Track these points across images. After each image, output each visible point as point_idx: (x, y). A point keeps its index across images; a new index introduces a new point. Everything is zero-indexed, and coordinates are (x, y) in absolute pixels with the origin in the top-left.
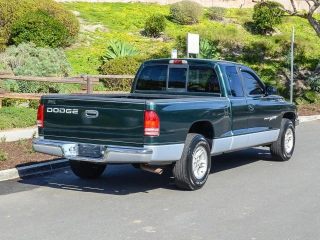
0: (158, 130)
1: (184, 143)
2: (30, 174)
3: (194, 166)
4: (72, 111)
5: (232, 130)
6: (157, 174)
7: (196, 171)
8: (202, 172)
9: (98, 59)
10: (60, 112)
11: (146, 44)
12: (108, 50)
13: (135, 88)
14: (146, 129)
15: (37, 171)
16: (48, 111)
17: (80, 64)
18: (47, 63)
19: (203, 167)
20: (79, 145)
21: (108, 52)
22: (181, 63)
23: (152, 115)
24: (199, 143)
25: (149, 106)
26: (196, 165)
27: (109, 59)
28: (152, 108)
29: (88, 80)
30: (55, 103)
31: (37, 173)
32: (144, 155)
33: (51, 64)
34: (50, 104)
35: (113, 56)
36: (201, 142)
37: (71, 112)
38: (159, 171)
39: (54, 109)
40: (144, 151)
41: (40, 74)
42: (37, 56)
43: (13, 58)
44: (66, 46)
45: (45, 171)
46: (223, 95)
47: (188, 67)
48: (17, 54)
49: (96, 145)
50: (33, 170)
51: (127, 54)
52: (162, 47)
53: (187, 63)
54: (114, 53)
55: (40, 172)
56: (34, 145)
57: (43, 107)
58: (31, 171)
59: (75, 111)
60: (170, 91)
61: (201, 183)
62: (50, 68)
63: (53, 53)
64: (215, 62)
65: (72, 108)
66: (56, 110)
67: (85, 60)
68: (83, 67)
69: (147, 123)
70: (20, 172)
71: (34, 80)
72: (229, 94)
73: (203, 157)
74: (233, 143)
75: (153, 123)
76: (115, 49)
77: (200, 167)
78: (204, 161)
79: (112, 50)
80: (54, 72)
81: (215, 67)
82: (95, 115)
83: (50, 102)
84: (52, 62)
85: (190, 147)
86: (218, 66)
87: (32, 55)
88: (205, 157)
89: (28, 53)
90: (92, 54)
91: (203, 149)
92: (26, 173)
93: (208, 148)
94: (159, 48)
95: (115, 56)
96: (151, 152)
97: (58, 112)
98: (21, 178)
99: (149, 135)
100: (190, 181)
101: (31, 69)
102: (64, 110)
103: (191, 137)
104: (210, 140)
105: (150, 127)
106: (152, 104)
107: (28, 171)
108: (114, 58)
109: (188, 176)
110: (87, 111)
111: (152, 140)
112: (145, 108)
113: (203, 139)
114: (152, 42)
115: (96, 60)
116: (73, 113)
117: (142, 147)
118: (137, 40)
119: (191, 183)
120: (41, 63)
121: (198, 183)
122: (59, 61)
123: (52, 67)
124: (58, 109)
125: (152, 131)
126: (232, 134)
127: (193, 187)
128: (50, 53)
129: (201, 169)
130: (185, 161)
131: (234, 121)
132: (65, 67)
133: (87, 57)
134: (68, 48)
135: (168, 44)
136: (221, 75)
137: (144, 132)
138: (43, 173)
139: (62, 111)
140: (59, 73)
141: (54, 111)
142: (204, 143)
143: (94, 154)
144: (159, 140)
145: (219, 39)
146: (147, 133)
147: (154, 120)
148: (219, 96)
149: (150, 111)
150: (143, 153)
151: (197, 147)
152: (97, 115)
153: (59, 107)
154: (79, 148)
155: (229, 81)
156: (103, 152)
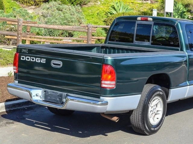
0: (114, 83)
1: (141, 94)
2: (16, 108)
3: (150, 114)
4: (41, 60)
5: (188, 81)
6: (114, 122)
7: (152, 118)
8: (158, 118)
9: (104, 13)
10: (31, 60)
11: (138, 5)
12: (111, 8)
13: (108, 39)
14: (103, 82)
15: (23, 105)
16: (22, 59)
17: (92, 17)
18: (68, 15)
19: (159, 114)
20: (45, 91)
21: (111, 9)
22: (147, 20)
23: (109, 68)
24: (156, 94)
25: (107, 60)
26: (152, 112)
27: (111, 14)
28: (110, 62)
29: (88, 29)
30: (27, 52)
31: (22, 107)
32: (99, 106)
33: (70, 16)
34: (23, 53)
35: (114, 12)
36: (158, 93)
37: (39, 62)
38: (115, 119)
39: (27, 57)
40: (100, 103)
41: (62, 23)
42: (62, 10)
43: (45, 11)
44: (84, 4)
45: (30, 106)
46: (182, 50)
47: (152, 23)
48: (48, 8)
49: (59, 93)
50: (19, 104)
51: (124, 11)
52: (149, 7)
53: (152, 20)
54: (115, 10)
55: (24, 107)
56: (9, 88)
57: (18, 55)
58: (16, 106)
59: (43, 61)
60: (137, 44)
61: (156, 129)
62: (69, 19)
63: (73, 8)
64: (176, 20)
65: (41, 58)
66: (28, 59)
67: (96, 14)
68: (93, 19)
69: (105, 76)
70: (7, 107)
71: (48, 27)
72: (187, 49)
73: (159, 105)
74: (188, 92)
75: (110, 77)
76: (116, 7)
77: (156, 114)
78: (160, 108)
79: (114, 8)
80: (72, 22)
81: (176, 25)
82: (59, 65)
83: (23, 50)
84: (71, 15)
85: (147, 97)
86: (179, 24)
87: (59, 9)
88: (161, 106)
89: (56, 8)
90: (101, 10)
91: (159, 98)
92: (11, 108)
93: (165, 97)
94: (147, 8)
95: (116, 12)
96: (106, 103)
97: (29, 60)
98: (7, 111)
99: (106, 88)
100: (145, 128)
101: (56, 19)
102: (35, 59)
103: (148, 88)
104: (167, 89)
105: (106, 80)
106: (109, 58)
107: (14, 105)
108: (115, 13)
109: (144, 123)
110: (53, 62)
111: (108, 92)
112: (103, 61)
113: (160, 89)
114: (142, 3)
115: (103, 14)
116: (42, 62)
117: (99, 98)
118: (132, 2)
119: (146, 130)
120: (63, 15)
121: (153, 129)
122: (76, 14)
123: (71, 18)
124: (30, 58)
125: (108, 84)
126: (188, 84)
127: (148, 133)
128: (71, 9)
129: (157, 116)
130: (141, 110)
131: (190, 69)
132: (80, 18)
133: (97, 12)
134: (85, 6)
135: (154, 5)
136: (181, 31)
137: (101, 84)
138: (27, 108)
139: (33, 59)
140: (76, 23)
141: (26, 60)
142: (161, 93)
143: (57, 101)
144: (115, 92)
145: (190, 3)
146: (104, 86)
147: (111, 73)
148: (178, 50)
149: (107, 65)
150: (98, 105)
151: (154, 97)
152: (61, 65)
153: (31, 57)
154: (45, 94)
155: (188, 38)
156: (64, 100)
